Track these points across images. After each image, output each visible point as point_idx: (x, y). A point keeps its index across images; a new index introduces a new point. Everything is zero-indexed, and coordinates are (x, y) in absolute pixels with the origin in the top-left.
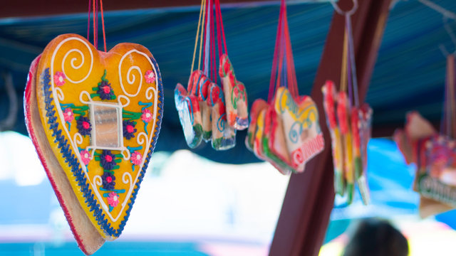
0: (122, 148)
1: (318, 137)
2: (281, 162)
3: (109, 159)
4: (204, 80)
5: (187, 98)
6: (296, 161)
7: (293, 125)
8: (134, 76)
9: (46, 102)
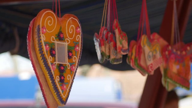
0: (68, 64)
1: (160, 58)
2: (143, 70)
3: (62, 68)
4: (106, 31)
5: (98, 40)
6: (150, 70)
7: (149, 53)
8: (72, 30)
9: (38, 41)
